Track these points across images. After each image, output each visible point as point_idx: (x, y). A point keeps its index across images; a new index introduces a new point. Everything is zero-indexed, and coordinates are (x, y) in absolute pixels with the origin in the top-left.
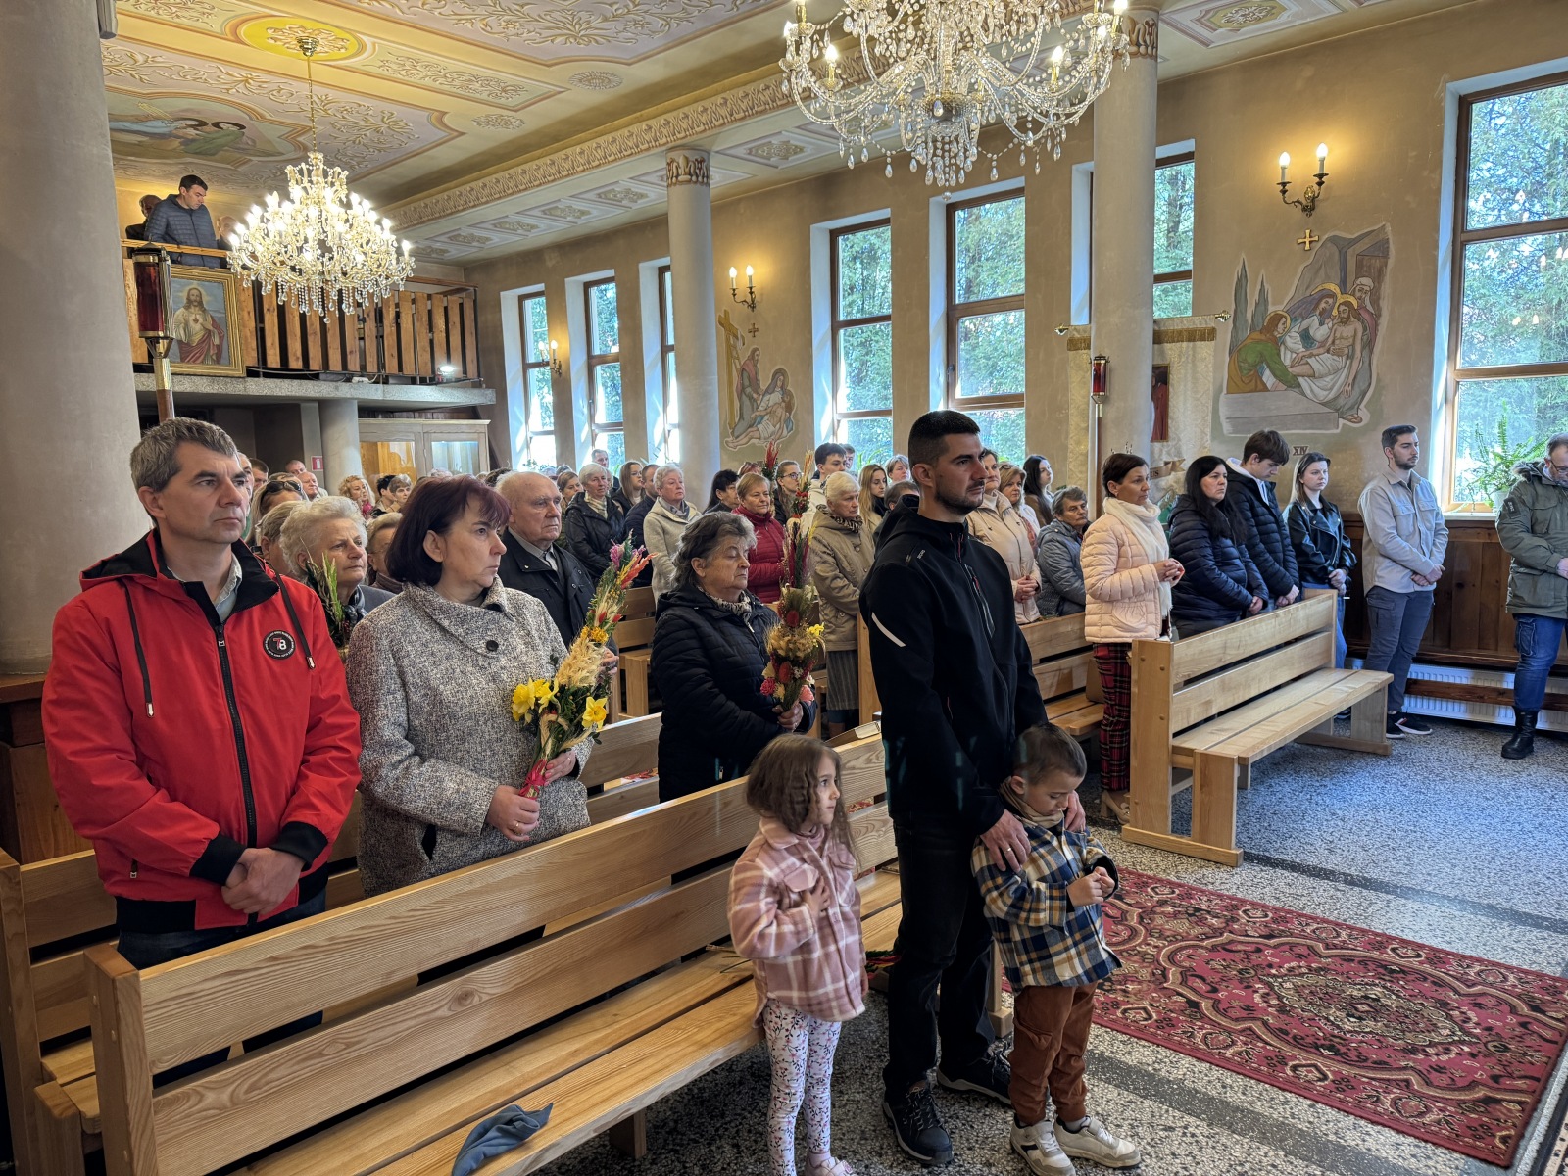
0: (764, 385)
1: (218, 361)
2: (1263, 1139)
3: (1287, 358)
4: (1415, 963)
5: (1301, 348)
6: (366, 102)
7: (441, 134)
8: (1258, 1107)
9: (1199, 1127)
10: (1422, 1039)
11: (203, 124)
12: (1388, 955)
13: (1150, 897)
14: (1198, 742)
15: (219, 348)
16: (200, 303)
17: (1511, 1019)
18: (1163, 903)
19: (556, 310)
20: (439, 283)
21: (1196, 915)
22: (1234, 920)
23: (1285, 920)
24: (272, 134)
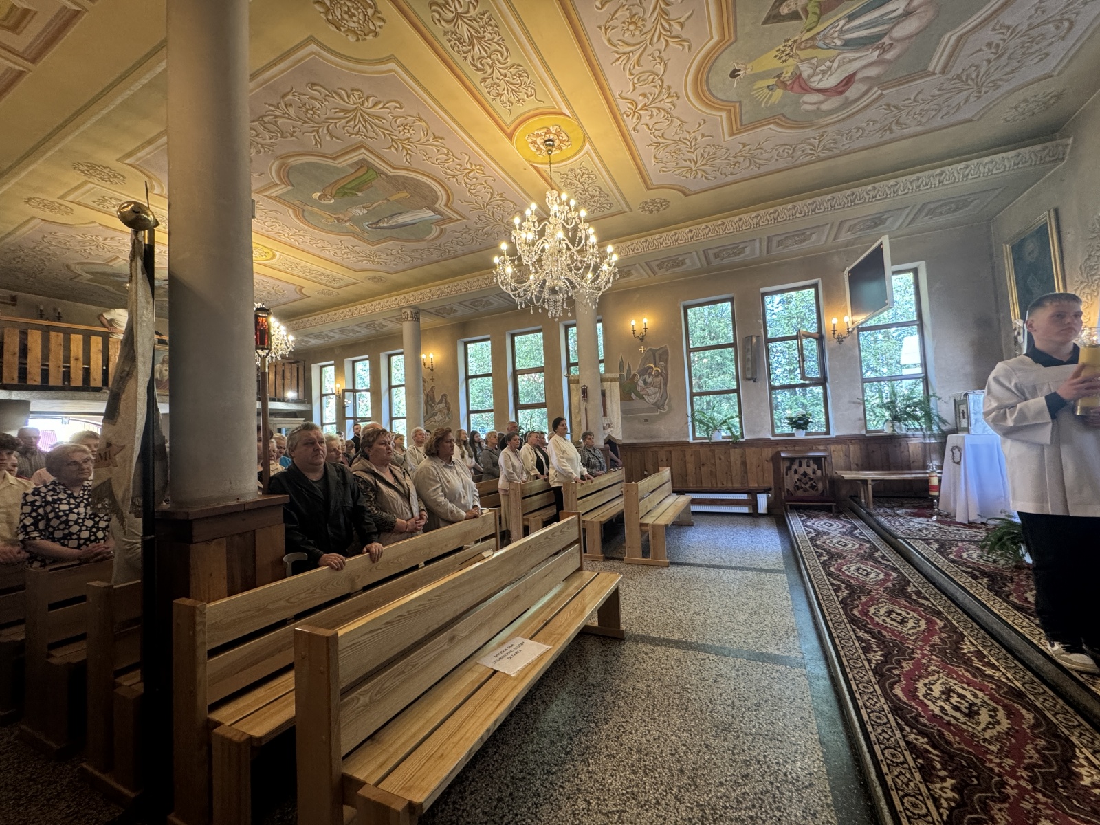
0: (437, 401)
3: (639, 389)
5: (643, 385)
7: (301, 296)
14: (649, 520)
19: (339, 371)
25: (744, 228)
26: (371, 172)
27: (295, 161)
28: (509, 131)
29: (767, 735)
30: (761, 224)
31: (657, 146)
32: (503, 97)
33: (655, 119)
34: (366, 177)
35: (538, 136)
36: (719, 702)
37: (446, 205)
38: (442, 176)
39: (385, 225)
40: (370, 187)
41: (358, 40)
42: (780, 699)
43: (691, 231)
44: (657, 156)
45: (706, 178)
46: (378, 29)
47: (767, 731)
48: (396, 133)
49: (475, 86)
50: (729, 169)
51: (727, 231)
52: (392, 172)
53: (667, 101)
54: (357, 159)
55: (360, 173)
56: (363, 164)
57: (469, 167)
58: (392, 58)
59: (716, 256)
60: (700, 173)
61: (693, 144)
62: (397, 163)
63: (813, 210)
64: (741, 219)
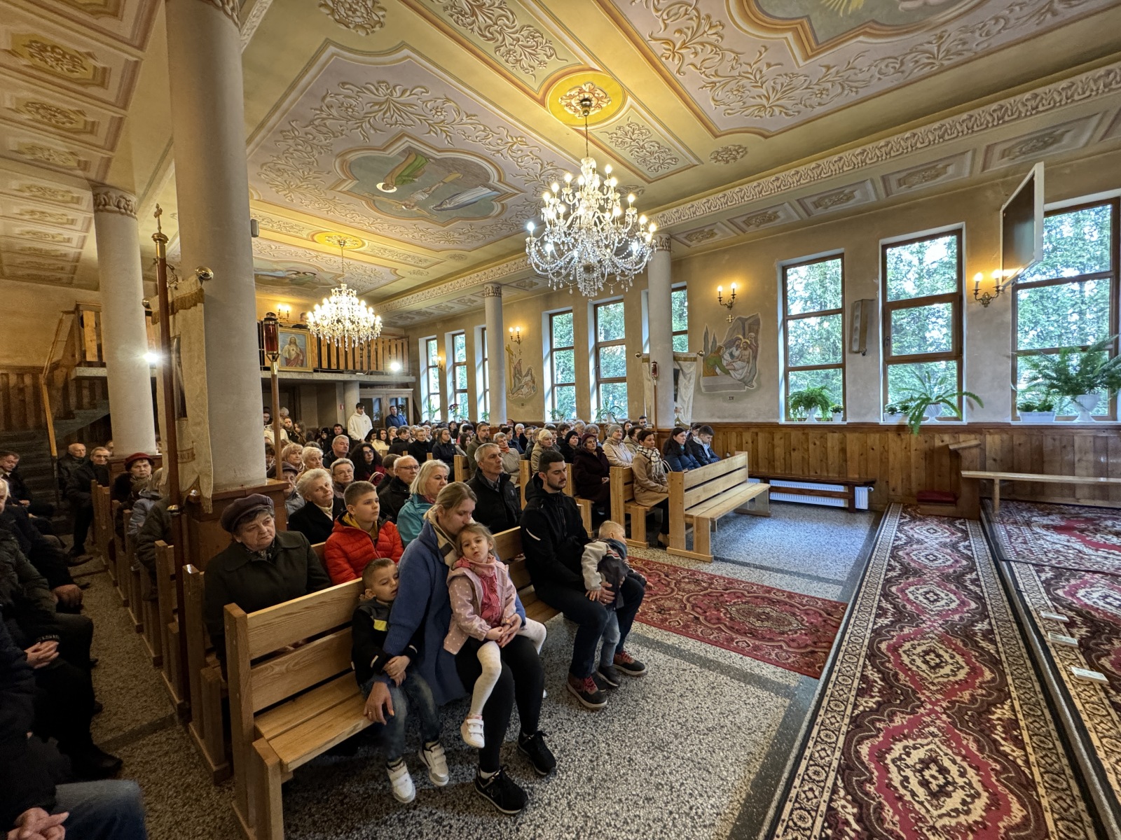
0: (523, 374)
1: (302, 365)
2: (722, 673)
3: (724, 363)
4: (782, 598)
5: (729, 359)
6: (365, 265)
7: (395, 278)
8: (720, 659)
9: (696, 669)
10: (786, 629)
11: (299, 273)
12: (772, 595)
13: (679, 575)
14: (696, 512)
15: (302, 361)
16: (295, 343)
17: (820, 619)
18: (684, 578)
19: (441, 346)
20: (393, 335)
21: (697, 582)
22: (712, 583)
23: (732, 583)
24: (327, 277)
25: (845, 169)
26: (420, 158)
27: (352, 157)
28: (539, 97)
29: (699, 763)
30: (868, 161)
31: (713, 87)
32: (523, 62)
33: (701, 57)
34: (416, 163)
35: (571, 97)
36: (672, 718)
37: (500, 181)
38: (488, 153)
39: (449, 206)
40: (423, 173)
41: (367, 34)
42: (739, 728)
43: (778, 179)
44: (716, 98)
45: (786, 114)
46: (382, 20)
47: (703, 759)
48: (431, 117)
49: (491, 57)
50: (815, 100)
51: (823, 175)
52: (439, 156)
53: (709, 32)
54: (403, 147)
55: (410, 161)
56: (409, 151)
57: (510, 140)
58: (403, 45)
59: (817, 205)
60: (777, 110)
61: (758, 77)
62: (440, 146)
63: (941, 137)
64: (841, 159)
